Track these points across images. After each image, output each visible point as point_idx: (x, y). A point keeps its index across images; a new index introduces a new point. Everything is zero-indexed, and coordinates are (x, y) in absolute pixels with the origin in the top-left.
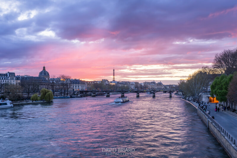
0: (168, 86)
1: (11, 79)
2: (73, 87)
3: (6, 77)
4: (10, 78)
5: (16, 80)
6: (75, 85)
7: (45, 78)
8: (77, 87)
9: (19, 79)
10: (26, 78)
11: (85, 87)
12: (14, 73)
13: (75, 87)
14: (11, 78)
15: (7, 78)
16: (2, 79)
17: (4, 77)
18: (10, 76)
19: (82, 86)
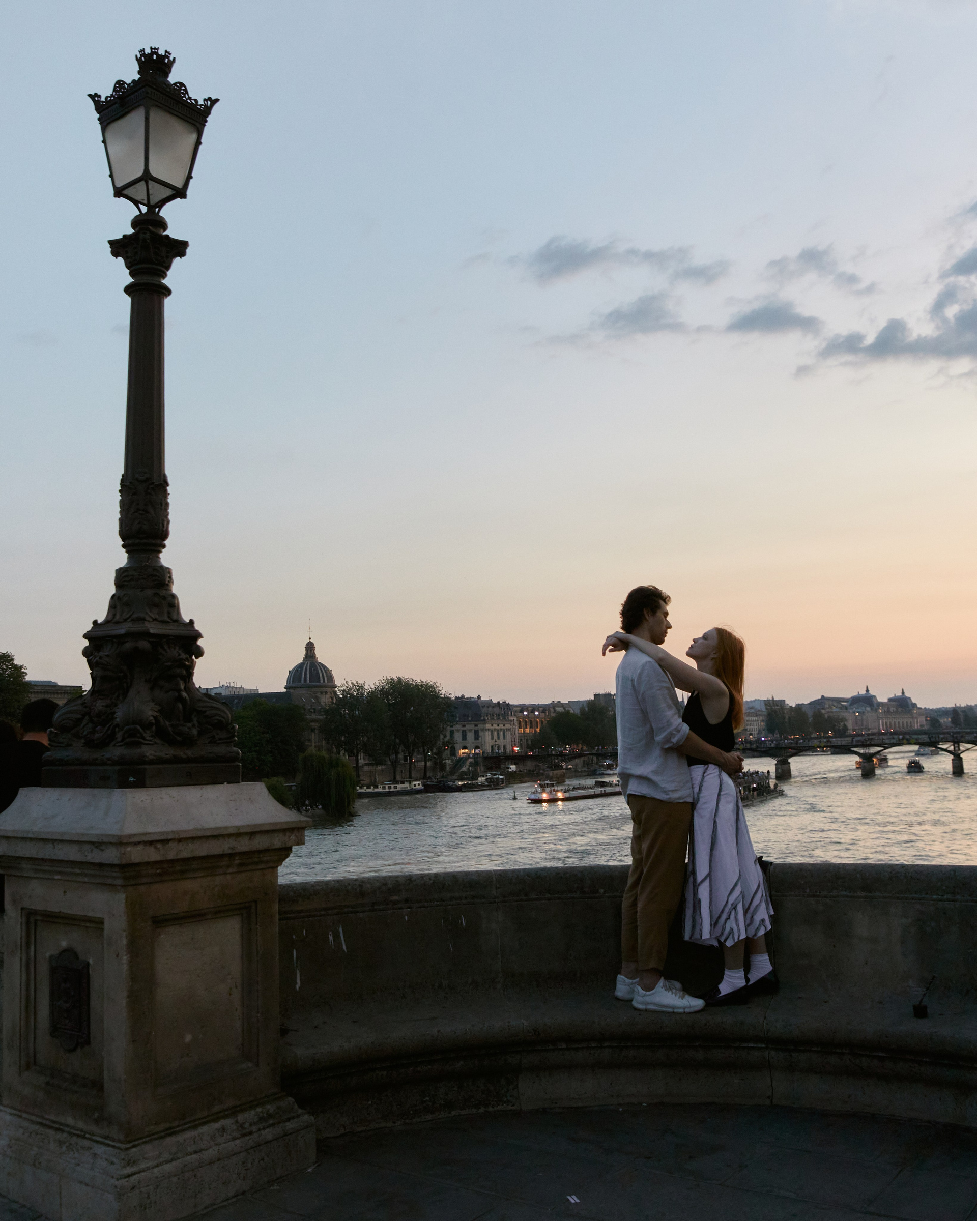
0: (944, 712)
2: (452, 738)
6: (458, 726)
7: (317, 698)
8: (470, 736)
11: (508, 734)
13: (458, 736)
19: (495, 734)
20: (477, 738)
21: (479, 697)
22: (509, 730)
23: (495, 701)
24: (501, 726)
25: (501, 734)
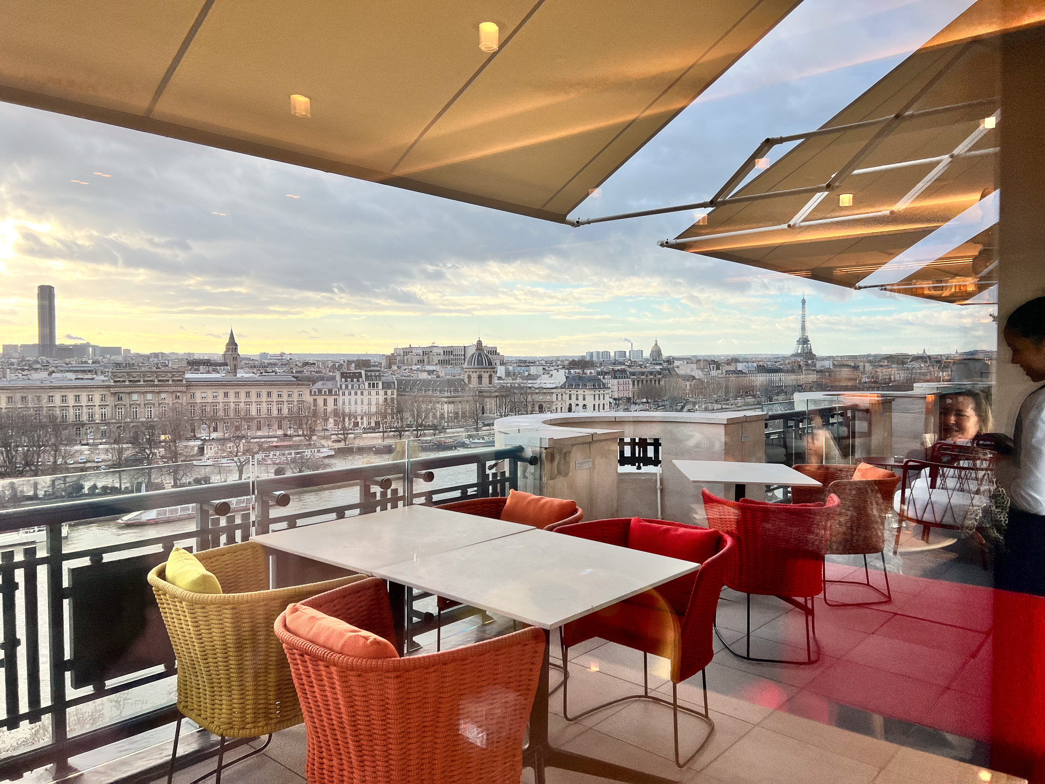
1: (370, 387)
2: (570, 399)
3: (358, 381)
5: (383, 388)
6: (574, 392)
8: (581, 397)
9: (393, 386)
10: (415, 382)
13: (574, 397)
14: (370, 384)
15: (359, 385)
16: (347, 387)
17: (352, 381)
18: (367, 380)
19: (597, 397)
20: (584, 399)
24: (602, 392)
25: (602, 397)
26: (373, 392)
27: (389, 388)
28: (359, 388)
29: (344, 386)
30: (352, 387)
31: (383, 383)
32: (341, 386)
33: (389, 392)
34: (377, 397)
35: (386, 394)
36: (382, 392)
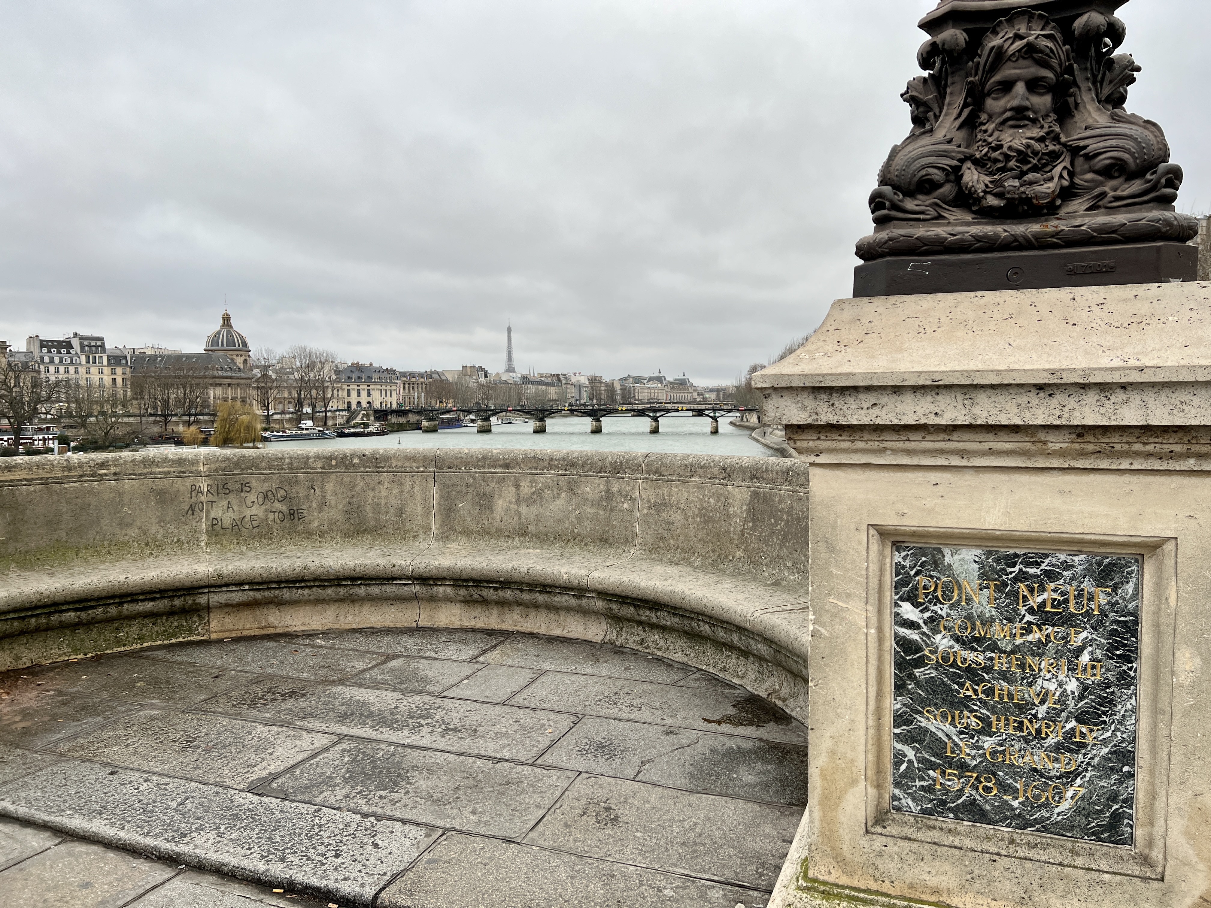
0: (711, 390)
1: (88, 362)
2: (349, 395)
3: (68, 352)
4: (83, 358)
5: (109, 364)
6: (353, 386)
7: (232, 360)
8: (364, 394)
9: (123, 362)
10: (153, 359)
11: (394, 393)
12: (102, 339)
13: (354, 394)
14: (88, 357)
15: (71, 358)
16: (52, 361)
17: (59, 352)
18: (82, 350)
19: (384, 393)
20: (369, 394)
21: (371, 364)
22: (396, 390)
23: (384, 368)
24: (388, 387)
25: (389, 393)
26: (94, 370)
27: (119, 364)
28: (71, 362)
29: (46, 359)
30: (61, 361)
31: (108, 356)
32: (42, 358)
33: (119, 370)
34: (101, 376)
35: (114, 373)
36: (107, 370)
